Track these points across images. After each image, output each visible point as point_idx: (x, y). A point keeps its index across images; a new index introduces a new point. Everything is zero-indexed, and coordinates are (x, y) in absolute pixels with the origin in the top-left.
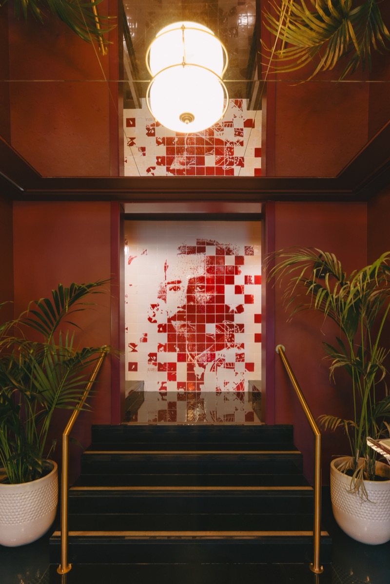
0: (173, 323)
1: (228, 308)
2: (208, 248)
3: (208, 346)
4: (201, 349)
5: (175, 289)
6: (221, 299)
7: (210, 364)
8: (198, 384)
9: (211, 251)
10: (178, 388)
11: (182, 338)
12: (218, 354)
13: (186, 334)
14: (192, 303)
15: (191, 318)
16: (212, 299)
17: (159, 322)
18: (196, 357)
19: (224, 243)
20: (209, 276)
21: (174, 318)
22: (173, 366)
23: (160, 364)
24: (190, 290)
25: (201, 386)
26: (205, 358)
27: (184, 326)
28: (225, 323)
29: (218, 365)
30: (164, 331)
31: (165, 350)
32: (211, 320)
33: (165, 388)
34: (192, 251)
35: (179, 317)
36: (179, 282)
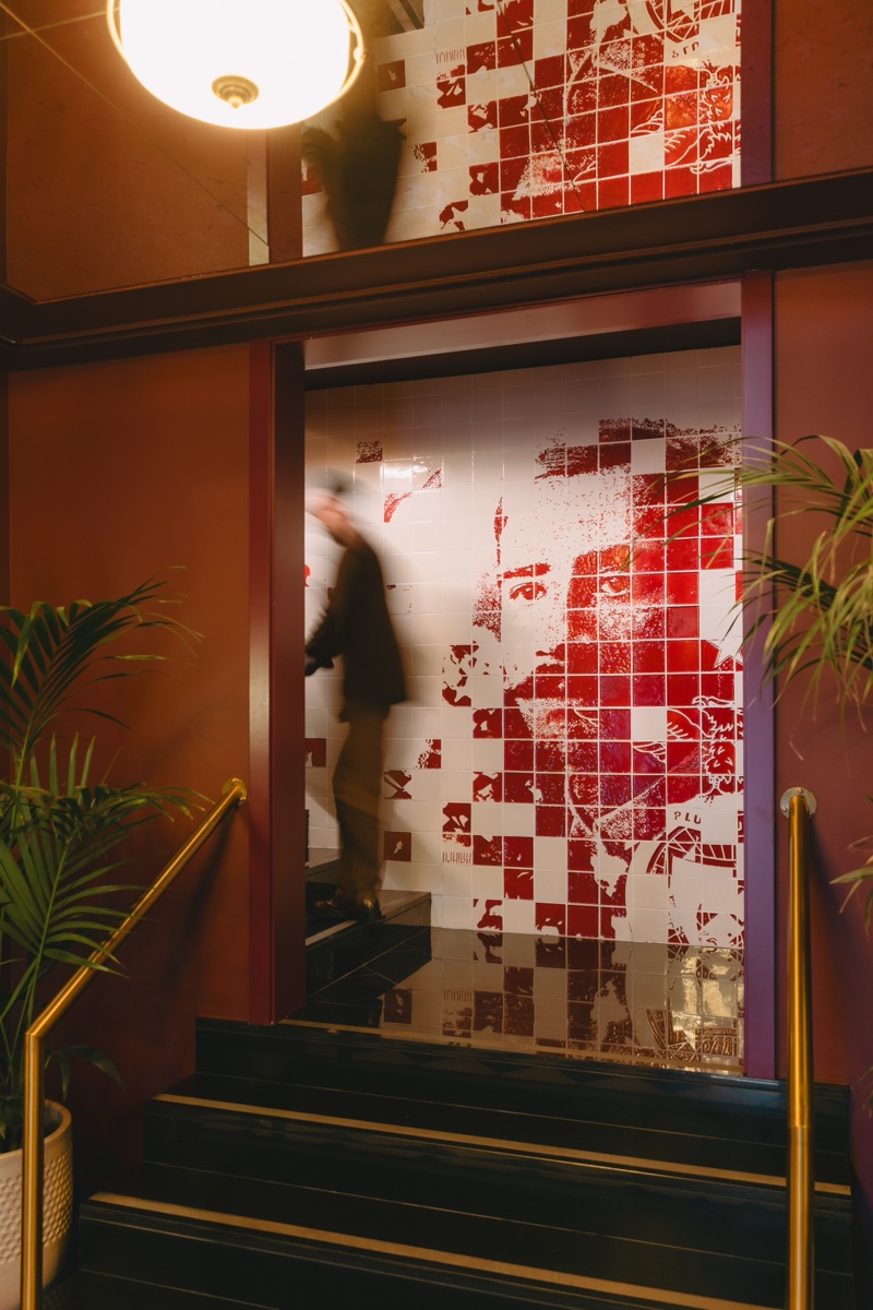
0: (523, 705)
1: (710, 651)
2: (637, 446)
3: (642, 783)
4: (616, 793)
5: (528, 592)
7: (647, 848)
8: (607, 914)
9: (650, 458)
10: (540, 922)
11: (549, 757)
12: (676, 815)
13: (566, 745)
14: (585, 639)
15: (582, 689)
16: (653, 622)
17: (479, 704)
18: (598, 821)
19: (693, 427)
20: (645, 542)
21: (525, 690)
22: (520, 849)
23: (479, 839)
24: (581, 593)
25: (616, 922)
26: (628, 826)
27: (557, 715)
28: (701, 703)
29: (674, 852)
30: (494, 732)
31: (497, 797)
32: (649, 694)
33: (497, 921)
34: (583, 463)
35: (545, 686)
36: (543, 569)
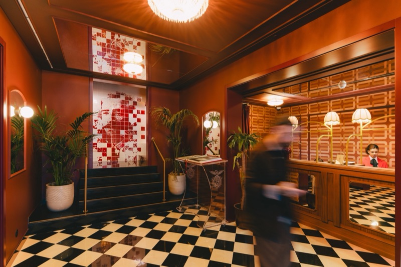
0: (105, 129)
1: (130, 123)
2: (121, 96)
3: (121, 140)
4: (118, 141)
5: (106, 113)
6: (127, 119)
7: (122, 149)
8: (117, 158)
9: (123, 98)
10: (108, 159)
11: (109, 136)
12: (126, 144)
13: (111, 135)
14: (114, 121)
15: (114, 127)
16: (123, 119)
17: (98, 129)
18: (116, 145)
19: (128, 95)
20: (122, 109)
21: (105, 127)
22: (105, 150)
23: (99, 149)
24: (113, 114)
25: (118, 159)
26: (120, 146)
27: (110, 131)
28: (129, 130)
29: (126, 149)
30: (101, 132)
31: (101, 142)
32: (122, 129)
33: (101, 160)
34: (114, 97)
35: (108, 126)
36: (108, 110)
